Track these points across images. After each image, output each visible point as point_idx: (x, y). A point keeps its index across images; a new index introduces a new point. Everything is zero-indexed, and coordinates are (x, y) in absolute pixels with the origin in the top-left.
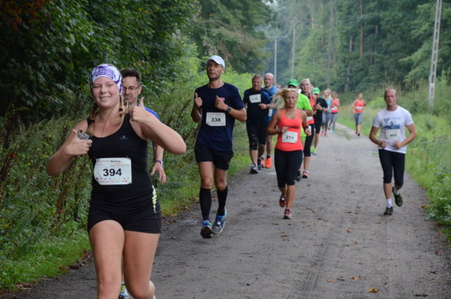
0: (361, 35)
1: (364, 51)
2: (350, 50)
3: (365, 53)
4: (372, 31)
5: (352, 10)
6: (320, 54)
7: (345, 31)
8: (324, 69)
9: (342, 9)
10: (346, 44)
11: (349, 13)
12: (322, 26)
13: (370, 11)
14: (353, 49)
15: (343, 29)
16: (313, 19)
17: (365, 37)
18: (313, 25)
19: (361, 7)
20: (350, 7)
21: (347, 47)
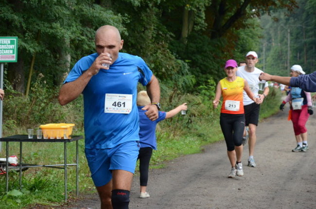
0: (305, 51)
1: (307, 59)
2: (298, 59)
3: (308, 61)
4: (312, 48)
5: (299, 36)
6: (279, 61)
7: (295, 48)
8: (282, 70)
9: (293, 35)
10: (295, 55)
11: (297, 38)
12: (279, 44)
13: (309, 37)
14: (300, 58)
15: (293, 46)
16: (273, 40)
17: (307, 51)
18: (273, 44)
19: (304, 34)
20: (297, 34)
21: (296, 57)
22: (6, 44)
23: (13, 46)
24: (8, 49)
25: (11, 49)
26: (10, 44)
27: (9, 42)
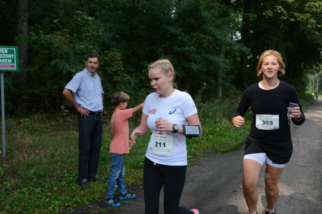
22: (2, 54)
23: (12, 55)
24: (5, 59)
25: (10, 59)
26: (8, 54)
27: (6, 51)
